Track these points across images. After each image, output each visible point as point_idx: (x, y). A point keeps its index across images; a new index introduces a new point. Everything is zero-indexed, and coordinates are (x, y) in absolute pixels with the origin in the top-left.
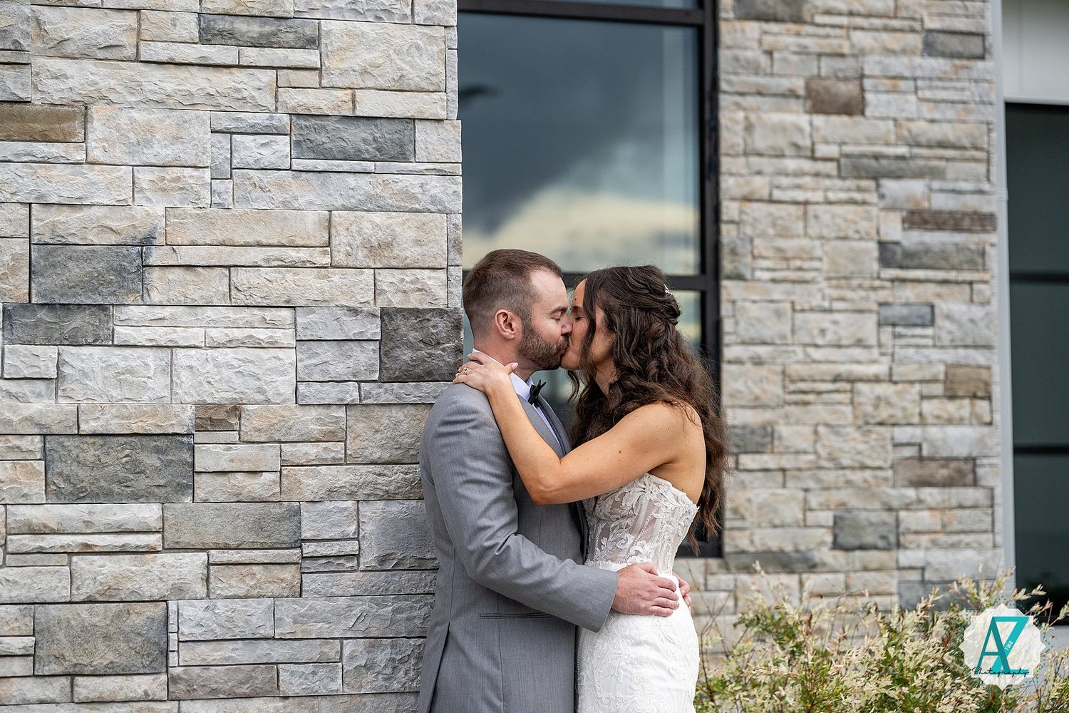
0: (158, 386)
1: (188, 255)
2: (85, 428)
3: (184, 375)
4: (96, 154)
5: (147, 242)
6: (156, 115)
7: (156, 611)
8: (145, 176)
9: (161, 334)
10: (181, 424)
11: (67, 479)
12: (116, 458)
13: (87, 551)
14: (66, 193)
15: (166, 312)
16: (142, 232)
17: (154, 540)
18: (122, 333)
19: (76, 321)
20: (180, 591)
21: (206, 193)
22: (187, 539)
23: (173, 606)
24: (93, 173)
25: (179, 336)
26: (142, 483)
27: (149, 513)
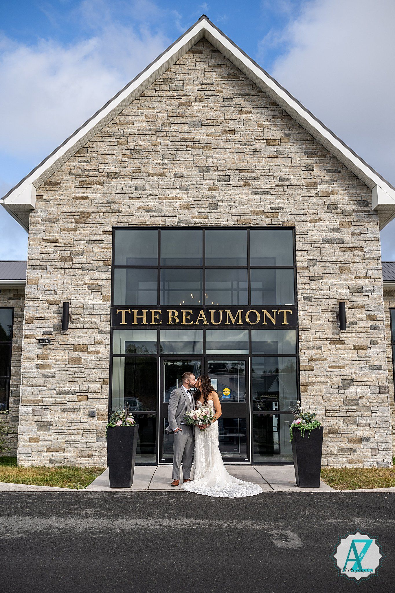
0: (355, 394)
1: (358, 380)
2: (347, 399)
3: (358, 393)
4: (347, 370)
5: (353, 379)
6: (354, 366)
7: (356, 418)
8: (352, 372)
9: (355, 389)
10: (358, 398)
11: (346, 404)
12: (351, 402)
13: (348, 411)
14: (344, 374)
15: (355, 386)
16: (353, 378)
17: (355, 410)
18: (351, 389)
19: (346, 388)
20: (359, 416)
21: (359, 374)
22: (359, 410)
23: (358, 417)
24: (347, 372)
25: (357, 389)
26: (354, 404)
27: (355, 407)
